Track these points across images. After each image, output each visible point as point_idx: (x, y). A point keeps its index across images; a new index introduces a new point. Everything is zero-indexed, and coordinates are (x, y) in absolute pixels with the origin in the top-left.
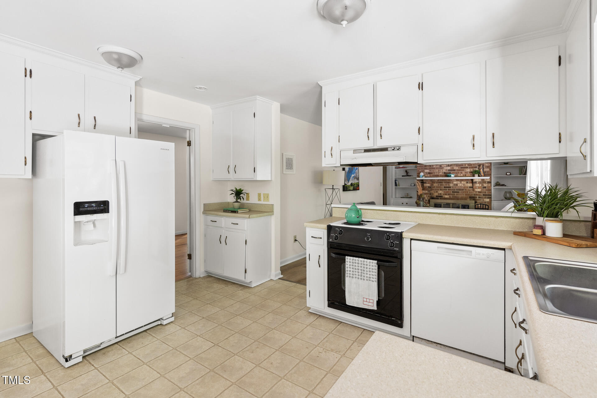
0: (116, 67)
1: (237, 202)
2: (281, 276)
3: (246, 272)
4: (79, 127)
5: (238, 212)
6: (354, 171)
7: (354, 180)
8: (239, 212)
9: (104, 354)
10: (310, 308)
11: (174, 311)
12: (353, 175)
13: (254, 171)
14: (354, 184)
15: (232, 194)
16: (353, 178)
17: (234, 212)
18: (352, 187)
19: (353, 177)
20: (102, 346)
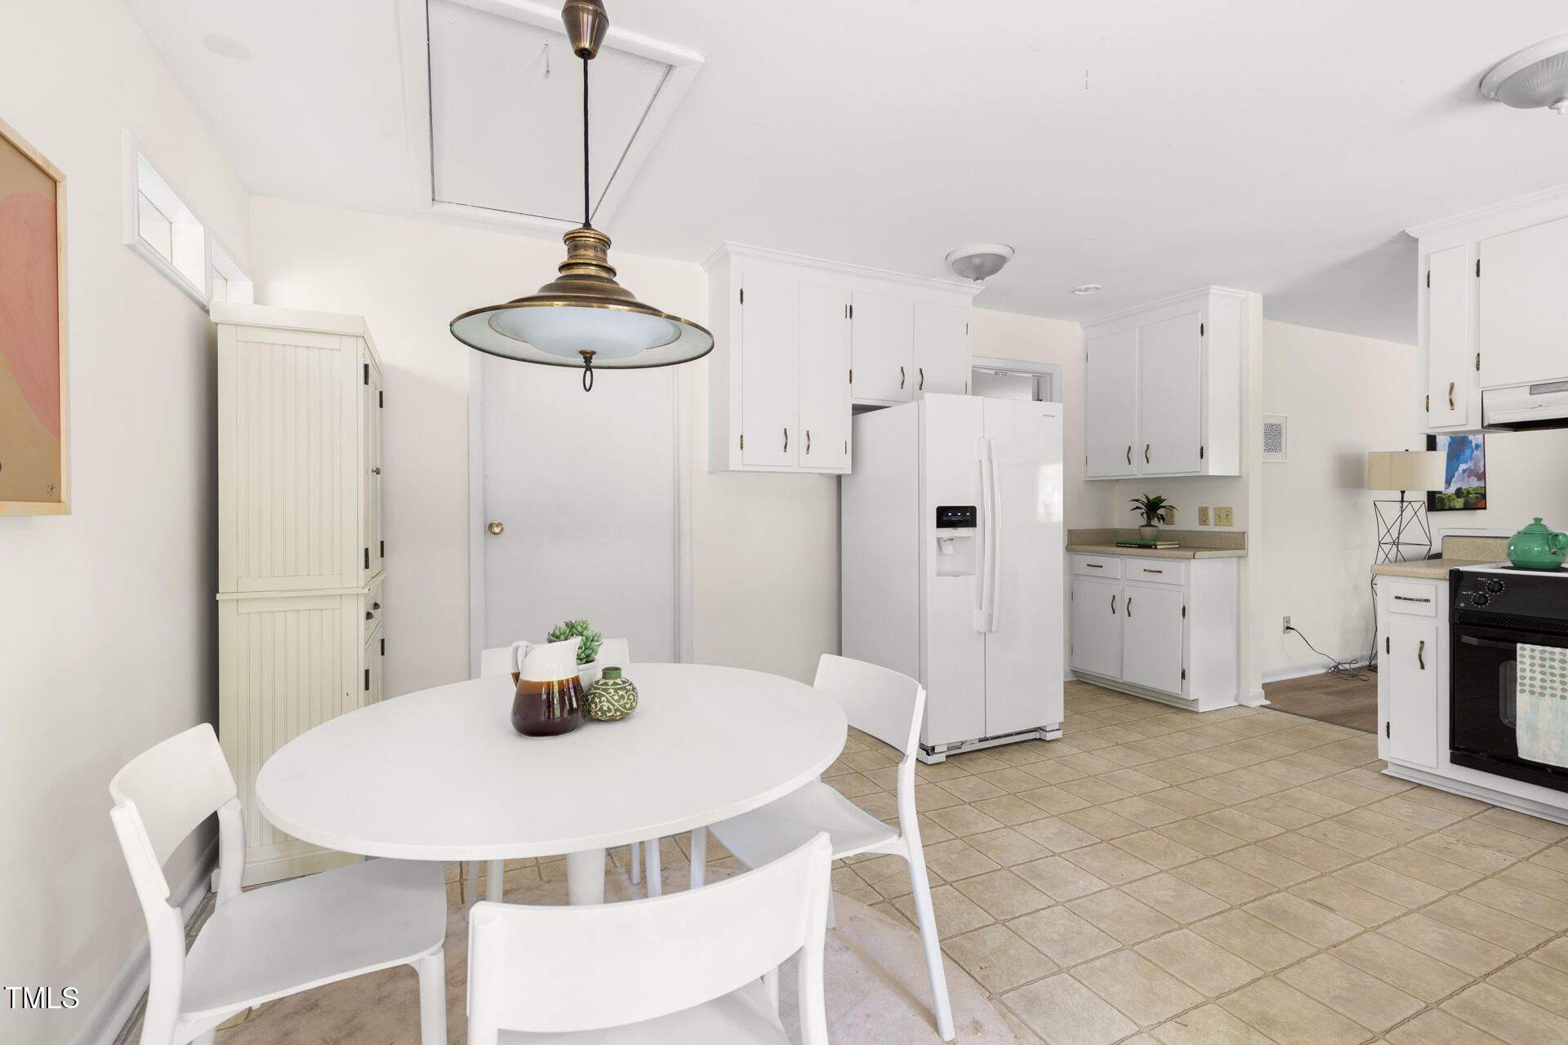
0: (972, 280)
1: (1149, 525)
2: (1268, 702)
3: (1183, 676)
4: (902, 388)
5: (1156, 548)
6: (1468, 452)
7: (1466, 479)
8: (1158, 547)
9: (971, 760)
10: (1385, 764)
11: (1062, 720)
12: (1463, 467)
13: (1202, 456)
14: (1468, 493)
15: (1137, 508)
16: (1466, 474)
17: (1149, 547)
18: (1461, 500)
19: (1464, 471)
20: (965, 749)
